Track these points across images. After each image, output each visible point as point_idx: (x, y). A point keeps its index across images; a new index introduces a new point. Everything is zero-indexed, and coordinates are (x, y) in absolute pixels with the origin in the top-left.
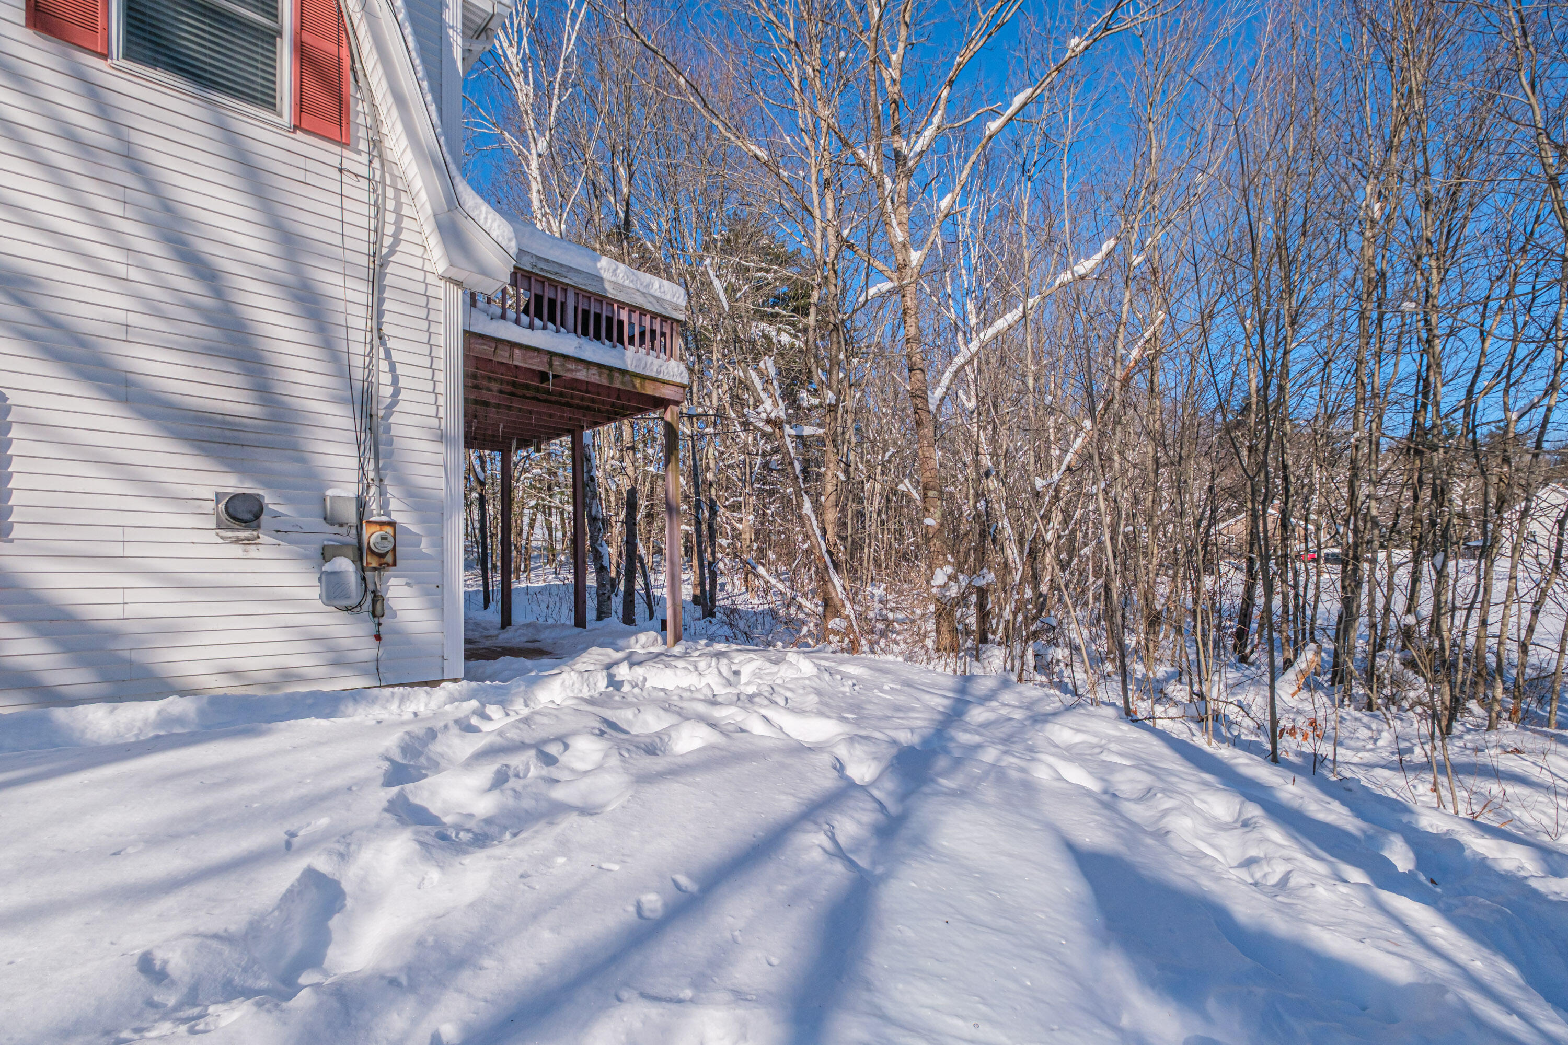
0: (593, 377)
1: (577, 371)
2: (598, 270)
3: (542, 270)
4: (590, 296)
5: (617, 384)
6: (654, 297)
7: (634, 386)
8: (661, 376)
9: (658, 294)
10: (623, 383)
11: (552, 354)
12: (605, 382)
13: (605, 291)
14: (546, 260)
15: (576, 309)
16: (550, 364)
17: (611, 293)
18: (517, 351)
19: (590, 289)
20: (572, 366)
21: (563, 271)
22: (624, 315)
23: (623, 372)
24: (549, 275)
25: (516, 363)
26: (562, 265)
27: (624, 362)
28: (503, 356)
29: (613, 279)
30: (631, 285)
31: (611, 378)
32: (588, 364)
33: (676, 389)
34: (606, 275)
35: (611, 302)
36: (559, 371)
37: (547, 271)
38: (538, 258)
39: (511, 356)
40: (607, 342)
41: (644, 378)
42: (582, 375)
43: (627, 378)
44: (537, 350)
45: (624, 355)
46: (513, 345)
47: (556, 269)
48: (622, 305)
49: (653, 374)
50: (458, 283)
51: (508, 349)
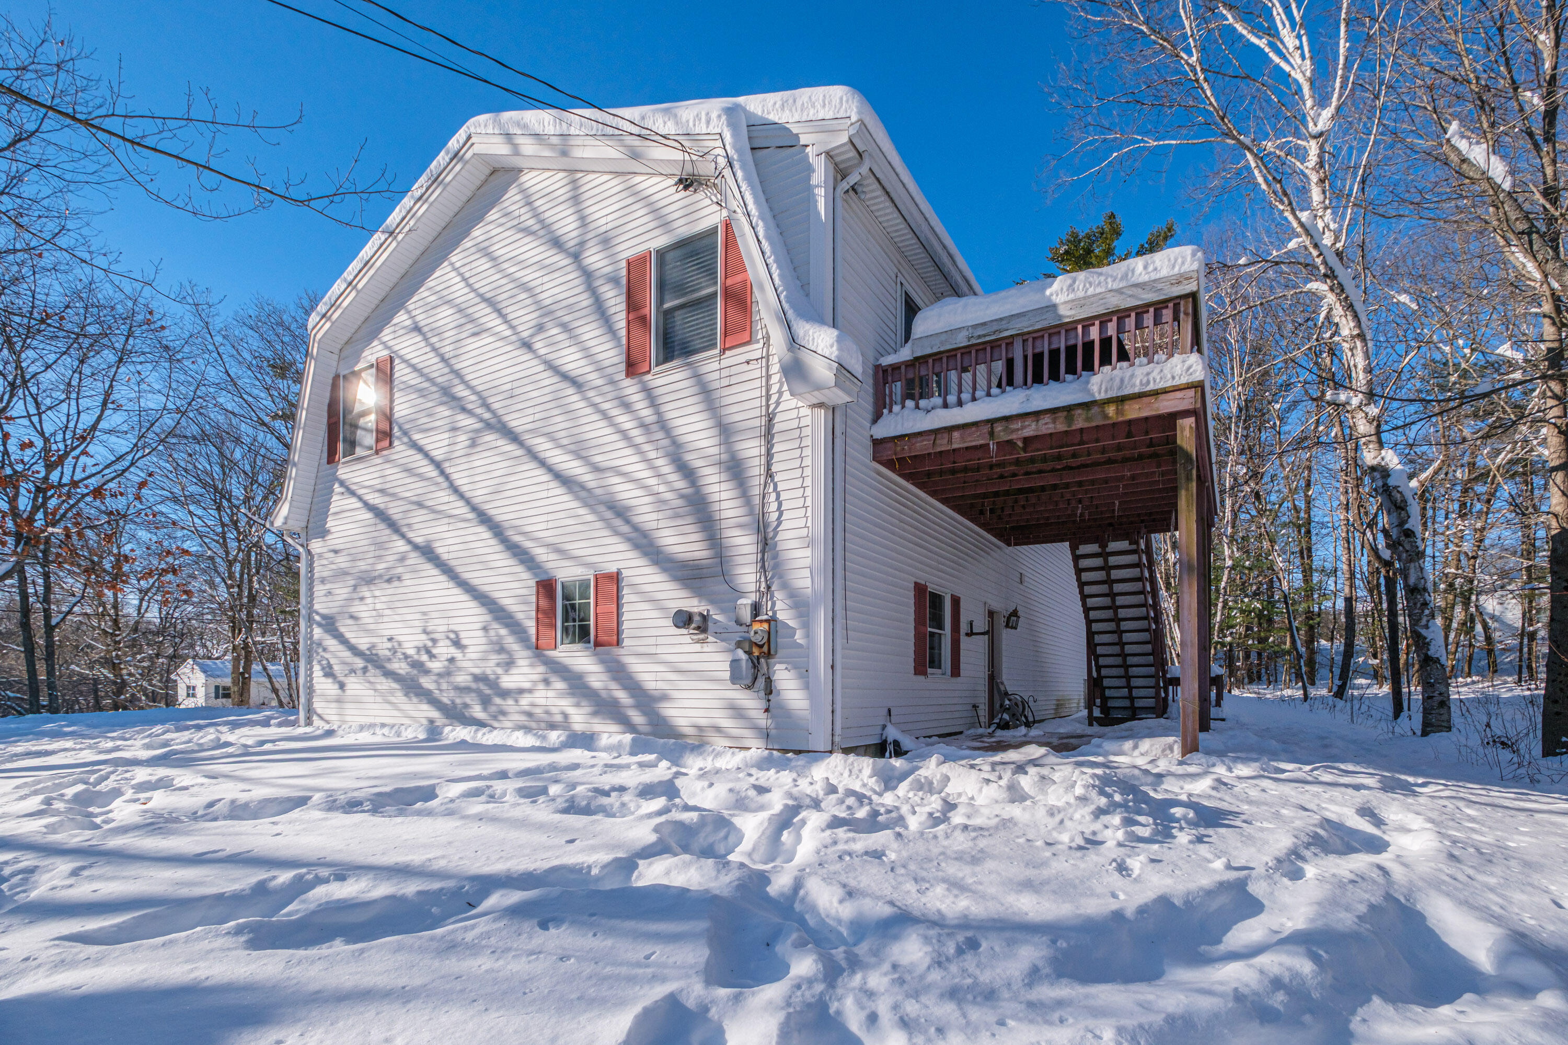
0: (1046, 426)
1: (1023, 428)
2: (1049, 298)
3: (979, 337)
4: (1036, 336)
5: (1079, 423)
6: (1136, 285)
7: (1106, 417)
8: (1151, 387)
9: (1145, 278)
10: (1088, 419)
11: (992, 422)
12: (1061, 427)
13: (1060, 317)
14: (984, 324)
15: (1025, 357)
16: (992, 434)
17: (1067, 313)
18: (956, 434)
19: (1038, 326)
20: (1018, 425)
21: (1004, 325)
22: (1094, 333)
23: (1086, 406)
24: (988, 339)
25: (955, 446)
26: (1001, 319)
27: (1088, 392)
28: (943, 445)
29: (1072, 296)
30: (1099, 290)
31: (1070, 419)
32: (1037, 414)
33: (1179, 394)
34: (1058, 299)
35: (1070, 328)
36: (1004, 437)
37: (985, 336)
38: (975, 327)
39: (950, 441)
40: (1069, 377)
41: (1121, 400)
42: (1030, 429)
43: (1095, 410)
44: (975, 424)
45: (1088, 382)
46: (950, 429)
47: (995, 327)
48: (1087, 323)
49: (1137, 390)
50: (821, 405)
51: (946, 435)
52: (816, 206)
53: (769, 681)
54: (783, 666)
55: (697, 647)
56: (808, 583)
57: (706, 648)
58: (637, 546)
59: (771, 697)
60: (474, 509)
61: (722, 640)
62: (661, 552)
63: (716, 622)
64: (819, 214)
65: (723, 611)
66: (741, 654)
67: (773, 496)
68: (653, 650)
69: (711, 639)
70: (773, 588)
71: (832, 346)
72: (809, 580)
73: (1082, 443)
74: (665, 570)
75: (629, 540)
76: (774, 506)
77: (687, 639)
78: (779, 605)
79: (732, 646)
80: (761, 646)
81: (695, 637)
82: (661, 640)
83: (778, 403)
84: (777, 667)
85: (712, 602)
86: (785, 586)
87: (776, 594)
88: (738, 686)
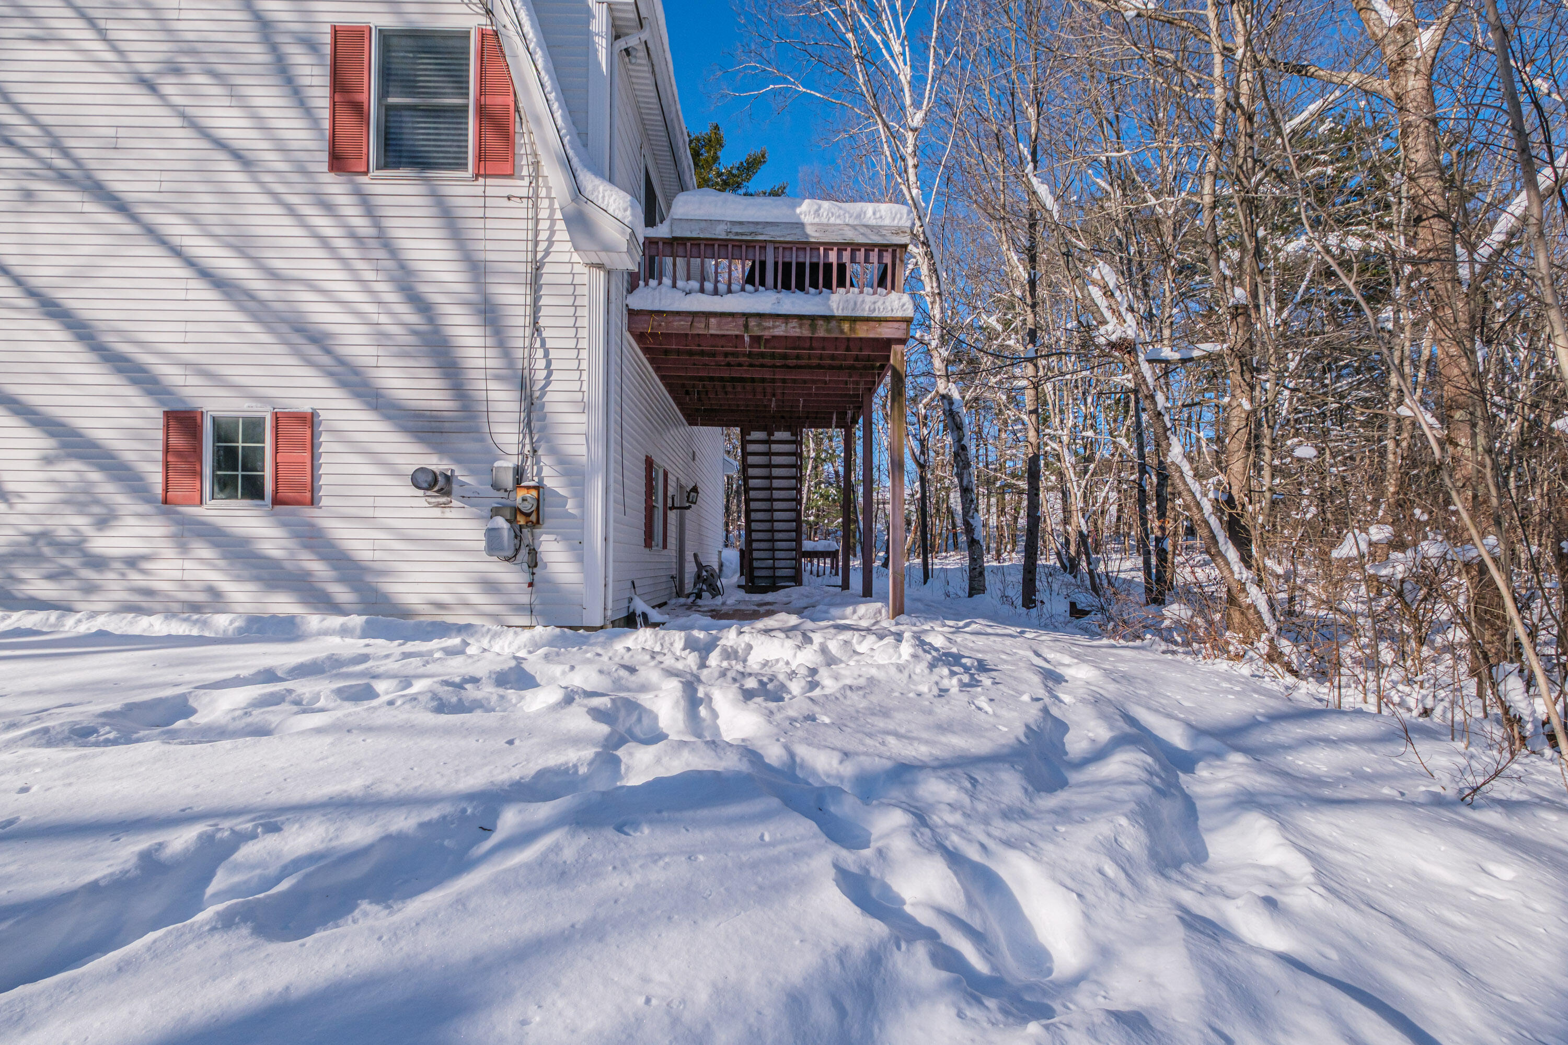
0: (793, 330)
1: (774, 327)
2: (798, 216)
3: (737, 234)
4: (788, 246)
5: (821, 333)
6: (867, 226)
7: (842, 331)
8: (875, 314)
9: (873, 222)
10: (828, 331)
11: (747, 316)
12: (806, 333)
13: (807, 236)
14: (741, 223)
15: (776, 264)
16: (746, 327)
17: (814, 235)
18: (713, 321)
19: (788, 239)
20: (769, 323)
21: (759, 229)
22: (833, 257)
23: (828, 318)
24: (744, 238)
25: (712, 332)
26: (757, 223)
27: (829, 307)
28: (700, 328)
29: (817, 220)
30: (838, 222)
31: (813, 327)
32: (787, 318)
33: (896, 325)
34: (806, 219)
35: (814, 247)
36: (757, 332)
37: (742, 234)
38: (733, 223)
39: (707, 326)
40: (812, 290)
41: (854, 320)
42: (780, 330)
43: (834, 324)
44: (732, 315)
45: (828, 299)
46: (708, 315)
47: (752, 229)
48: (828, 246)
49: (866, 314)
50: (600, 266)
51: (703, 319)
52: (597, 56)
53: (533, 552)
54: (552, 537)
55: (437, 512)
56: (583, 450)
57: (448, 513)
58: (343, 384)
59: (535, 570)
60: (32, 293)
61: (472, 506)
62: (382, 396)
63: (462, 484)
64: (599, 64)
65: (472, 472)
66: (501, 522)
67: (540, 353)
68: (370, 512)
69: (455, 503)
70: (540, 452)
71: (625, 210)
72: (585, 447)
73: (811, 348)
74: (388, 418)
75: (331, 374)
76: (541, 364)
77: (423, 502)
78: (546, 471)
79: (486, 512)
80: (528, 515)
81: (433, 500)
82: (380, 502)
83: (547, 253)
84: (544, 537)
85: (458, 461)
86: (553, 451)
87: (543, 459)
88: (495, 559)
